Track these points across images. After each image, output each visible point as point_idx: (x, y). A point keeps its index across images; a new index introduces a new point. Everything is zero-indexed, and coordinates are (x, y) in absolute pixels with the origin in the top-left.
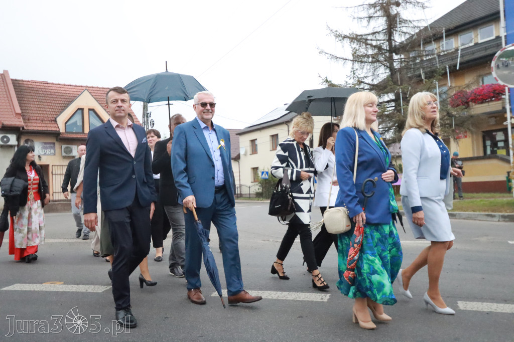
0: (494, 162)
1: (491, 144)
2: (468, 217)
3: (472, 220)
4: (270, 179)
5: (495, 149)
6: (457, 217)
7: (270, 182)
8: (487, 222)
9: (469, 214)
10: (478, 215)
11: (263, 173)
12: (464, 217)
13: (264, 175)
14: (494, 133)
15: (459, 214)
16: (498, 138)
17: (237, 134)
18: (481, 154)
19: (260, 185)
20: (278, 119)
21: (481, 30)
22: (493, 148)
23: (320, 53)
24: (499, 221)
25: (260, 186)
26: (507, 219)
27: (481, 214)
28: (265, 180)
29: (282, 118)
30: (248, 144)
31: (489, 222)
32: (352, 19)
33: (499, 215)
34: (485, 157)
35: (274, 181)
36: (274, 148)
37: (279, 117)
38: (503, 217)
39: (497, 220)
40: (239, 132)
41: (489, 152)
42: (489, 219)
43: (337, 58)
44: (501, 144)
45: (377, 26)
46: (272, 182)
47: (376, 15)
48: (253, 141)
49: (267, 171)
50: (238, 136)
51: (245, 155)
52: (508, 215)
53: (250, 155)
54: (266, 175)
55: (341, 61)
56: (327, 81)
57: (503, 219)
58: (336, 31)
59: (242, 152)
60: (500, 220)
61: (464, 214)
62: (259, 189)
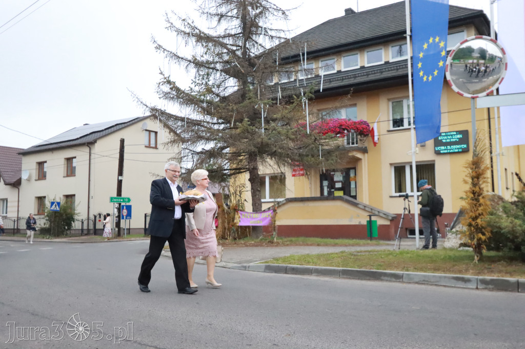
0: (338, 204)
1: (328, 184)
2: (424, 281)
3: (432, 285)
4: (62, 212)
5: (333, 190)
6: (404, 280)
7: (61, 215)
8: (455, 289)
9: (425, 276)
10: (440, 277)
11: (52, 203)
12: (417, 280)
13: (54, 206)
14: (332, 173)
15: (408, 275)
16: (336, 179)
17: (19, 154)
18: (318, 195)
19: (47, 218)
20: (77, 139)
21: (323, 62)
22: (330, 190)
23: (156, 48)
24: (477, 288)
25: (47, 220)
26: (490, 286)
27: (445, 277)
28: (55, 212)
29: (82, 139)
30: (34, 166)
31: (460, 290)
32: (200, 13)
33: (477, 279)
34: (322, 198)
35: (66, 215)
36: (69, 174)
37: (78, 137)
38: (484, 282)
39: (475, 287)
40: (22, 151)
41: (326, 193)
42: (461, 284)
43: (178, 57)
44: (338, 185)
45: (230, 28)
46: (64, 215)
47: (229, 14)
48: (41, 164)
49: (58, 201)
50: (21, 156)
51: (29, 180)
52: (492, 280)
53: (36, 180)
54: (57, 207)
55: (184, 64)
56: (169, 82)
57: (484, 286)
58: (184, 20)
59: (24, 176)
60: (479, 287)
61: (416, 275)
62: (45, 224)
